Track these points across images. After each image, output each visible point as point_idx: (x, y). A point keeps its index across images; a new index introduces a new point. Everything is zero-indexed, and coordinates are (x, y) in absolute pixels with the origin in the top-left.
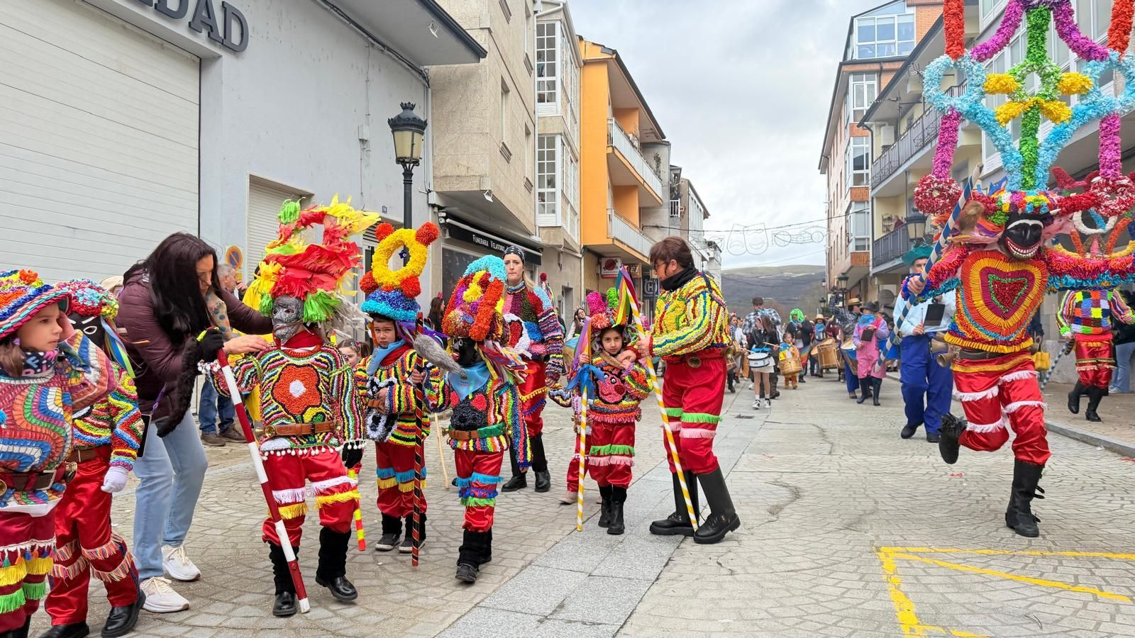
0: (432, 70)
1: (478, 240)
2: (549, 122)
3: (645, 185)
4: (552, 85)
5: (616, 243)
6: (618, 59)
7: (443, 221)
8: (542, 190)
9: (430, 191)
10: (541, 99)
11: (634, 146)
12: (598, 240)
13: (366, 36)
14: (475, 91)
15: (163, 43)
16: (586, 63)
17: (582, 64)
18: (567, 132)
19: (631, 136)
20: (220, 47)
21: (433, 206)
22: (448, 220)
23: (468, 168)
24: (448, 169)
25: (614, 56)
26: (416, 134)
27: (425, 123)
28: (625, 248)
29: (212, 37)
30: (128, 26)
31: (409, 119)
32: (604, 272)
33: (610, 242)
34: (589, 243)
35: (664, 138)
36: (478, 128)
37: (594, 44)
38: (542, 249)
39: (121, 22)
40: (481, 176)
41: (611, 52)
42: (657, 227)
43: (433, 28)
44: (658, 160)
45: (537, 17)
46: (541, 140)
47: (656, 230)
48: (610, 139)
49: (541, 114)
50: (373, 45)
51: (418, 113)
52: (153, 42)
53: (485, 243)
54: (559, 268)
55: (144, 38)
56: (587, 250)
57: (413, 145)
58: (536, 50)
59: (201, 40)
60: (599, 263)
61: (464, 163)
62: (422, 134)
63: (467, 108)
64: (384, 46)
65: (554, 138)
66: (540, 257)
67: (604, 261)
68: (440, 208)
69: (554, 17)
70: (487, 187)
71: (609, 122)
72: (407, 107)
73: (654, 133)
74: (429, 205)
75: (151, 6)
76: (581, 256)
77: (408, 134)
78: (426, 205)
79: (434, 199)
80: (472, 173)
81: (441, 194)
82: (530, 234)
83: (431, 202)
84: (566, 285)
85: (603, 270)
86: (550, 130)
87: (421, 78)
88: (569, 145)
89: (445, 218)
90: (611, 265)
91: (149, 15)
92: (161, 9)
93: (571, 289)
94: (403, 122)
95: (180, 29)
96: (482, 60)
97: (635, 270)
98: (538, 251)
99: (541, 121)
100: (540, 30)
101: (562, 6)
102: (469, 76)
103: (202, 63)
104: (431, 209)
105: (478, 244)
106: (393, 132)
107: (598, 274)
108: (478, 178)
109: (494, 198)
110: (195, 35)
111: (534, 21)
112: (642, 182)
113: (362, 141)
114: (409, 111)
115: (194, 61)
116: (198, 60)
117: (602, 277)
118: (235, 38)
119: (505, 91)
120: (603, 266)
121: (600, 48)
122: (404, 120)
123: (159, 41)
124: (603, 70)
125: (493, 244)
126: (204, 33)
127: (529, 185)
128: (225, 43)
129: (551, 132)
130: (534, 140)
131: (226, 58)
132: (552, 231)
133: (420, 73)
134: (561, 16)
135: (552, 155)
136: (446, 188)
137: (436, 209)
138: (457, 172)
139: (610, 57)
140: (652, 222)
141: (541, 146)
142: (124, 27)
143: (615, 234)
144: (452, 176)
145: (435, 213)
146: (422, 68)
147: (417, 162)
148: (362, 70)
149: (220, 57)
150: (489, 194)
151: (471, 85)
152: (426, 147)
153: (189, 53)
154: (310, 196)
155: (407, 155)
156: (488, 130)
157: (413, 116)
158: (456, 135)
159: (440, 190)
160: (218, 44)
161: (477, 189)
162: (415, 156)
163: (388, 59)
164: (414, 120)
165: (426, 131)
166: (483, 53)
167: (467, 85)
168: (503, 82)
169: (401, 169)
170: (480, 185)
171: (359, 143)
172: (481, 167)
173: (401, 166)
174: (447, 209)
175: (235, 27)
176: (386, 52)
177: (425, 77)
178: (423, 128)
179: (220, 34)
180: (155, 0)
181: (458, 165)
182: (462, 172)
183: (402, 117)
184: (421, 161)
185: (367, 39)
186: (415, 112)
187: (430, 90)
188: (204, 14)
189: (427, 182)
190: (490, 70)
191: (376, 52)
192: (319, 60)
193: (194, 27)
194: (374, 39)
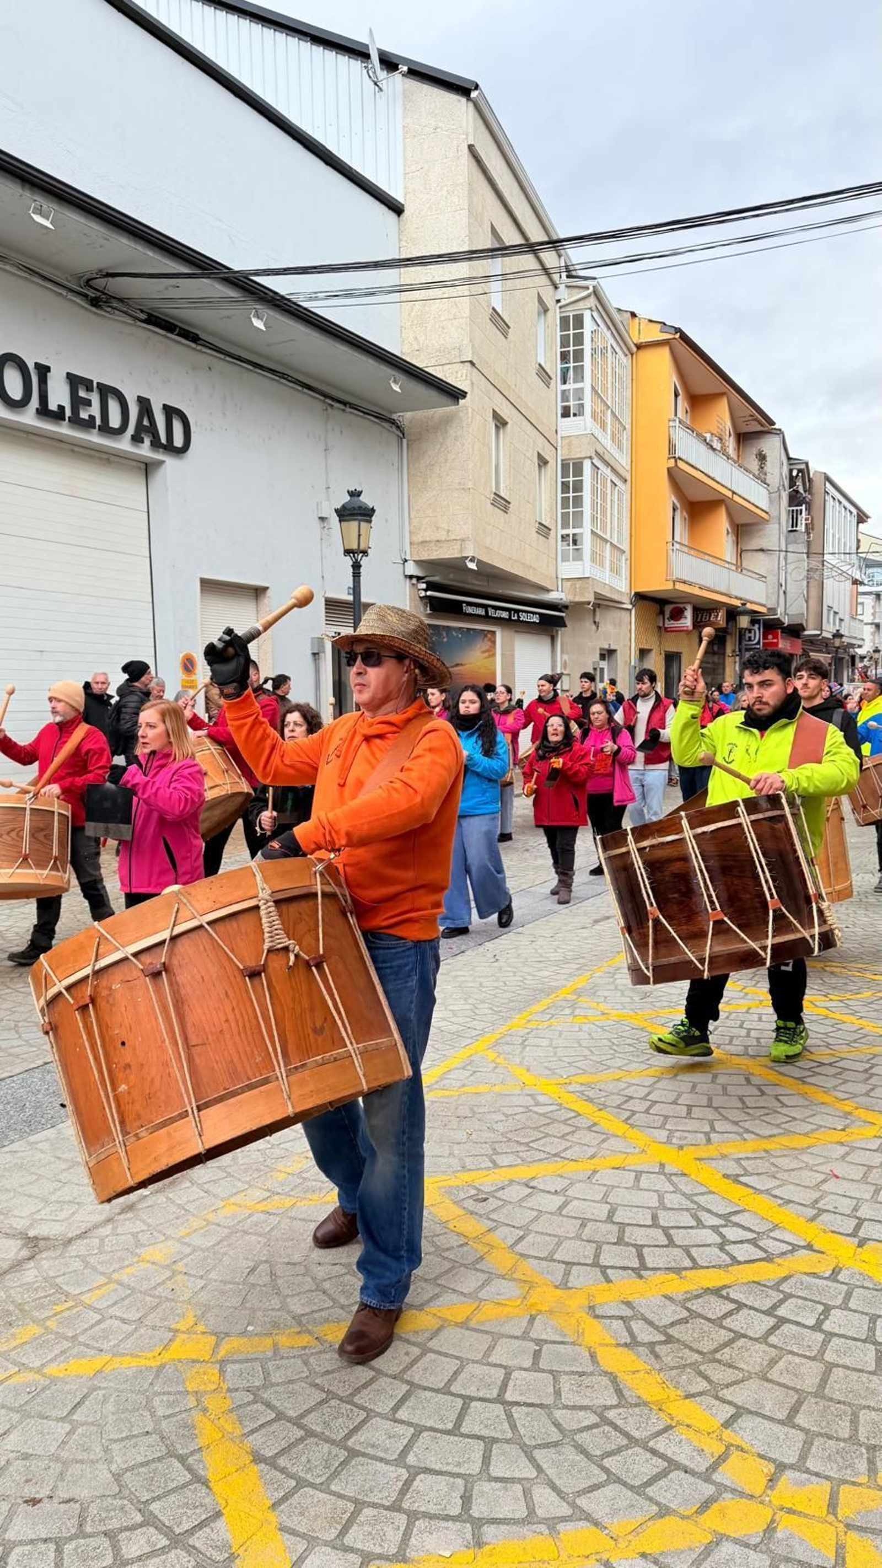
0: (406, 417)
1: (470, 610)
2: (576, 442)
3: (736, 498)
4: (579, 394)
5: (680, 587)
6: (685, 338)
7: (423, 594)
8: (565, 532)
9: (406, 561)
10: (566, 413)
11: (714, 450)
12: (655, 584)
13: (322, 398)
14: (456, 438)
15: (108, 459)
16: (639, 347)
17: (635, 349)
18: (601, 451)
19: (708, 436)
20: (163, 453)
21: (411, 577)
22: (429, 593)
23: (448, 531)
24: (426, 534)
25: (678, 335)
26: (363, 524)
27: (373, 510)
28: (696, 591)
29: (156, 444)
30: (76, 449)
31: (354, 509)
32: (670, 624)
33: (669, 586)
34: (643, 588)
35: (773, 424)
36: (460, 483)
37: (651, 321)
38: (566, 607)
40: (463, 540)
41: (673, 331)
42: (762, 550)
43: (395, 381)
44: (762, 458)
45: (560, 307)
46: (565, 466)
47: (760, 553)
48: (672, 447)
49: (565, 434)
50: (332, 406)
51: (366, 499)
52: (100, 458)
53: (481, 612)
54: (594, 627)
55: (91, 457)
56: (641, 598)
57: (359, 535)
58: (559, 350)
59: (145, 450)
60: (662, 612)
61: (445, 525)
62: (370, 522)
63: (446, 460)
64: (345, 403)
65: (582, 463)
66: (562, 617)
67: (668, 609)
68: (419, 579)
69: (581, 305)
70: (470, 554)
71: (672, 424)
72: (355, 494)
73: (756, 420)
74: (406, 576)
75: (94, 428)
76: (630, 607)
77: (354, 524)
78: (402, 578)
79: (412, 569)
80: (454, 537)
81: (419, 563)
82: (548, 591)
83: (408, 573)
84: (607, 647)
85: (666, 621)
86: (577, 453)
87: (394, 429)
88: (608, 464)
89: (426, 590)
90: (678, 614)
91: (94, 438)
92: (105, 429)
93: (614, 651)
94: (348, 512)
95: (124, 444)
96: (461, 402)
97: (717, 616)
98: (560, 611)
99: (566, 442)
100: (564, 322)
101: (591, 289)
102: (447, 421)
103: (148, 469)
104: (408, 580)
105: (470, 615)
106: (340, 521)
107: (659, 628)
108: (459, 543)
109: (480, 563)
110: (138, 447)
111: (555, 315)
112: (729, 494)
113: (322, 519)
114: (355, 499)
115: (140, 468)
116: (143, 466)
117: (665, 629)
118: (178, 441)
119: (500, 423)
120: (667, 615)
121: (659, 326)
122: (349, 510)
123: (105, 456)
124: (665, 353)
125: (491, 612)
126: (147, 442)
127: (544, 530)
128: (169, 448)
129: (578, 456)
130: (554, 468)
131: (170, 462)
132: (578, 584)
133: (393, 422)
134: (592, 302)
135: (578, 487)
136: (425, 557)
137: (414, 581)
138: (437, 537)
139: (671, 336)
140: (755, 543)
141: (565, 473)
142: (73, 451)
143: (678, 573)
144: (430, 542)
145: (413, 584)
146: (395, 416)
147: (365, 553)
148: (320, 438)
149: (163, 462)
150: (472, 560)
151: (452, 432)
152: (401, 509)
153: (134, 463)
154: (265, 589)
155: (355, 546)
156: (470, 485)
157: (359, 504)
158: (435, 492)
159: (417, 559)
160: (161, 450)
161: (458, 555)
162: (362, 547)
163: (351, 417)
164: (360, 508)
165: (373, 518)
166: (463, 394)
167: (446, 432)
168: (496, 416)
169: (348, 561)
170: (461, 551)
171: (317, 523)
172: (463, 529)
173: (348, 558)
174: (427, 579)
175: (177, 427)
176: (348, 410)
177: (398, 427)
178: (371, 516)
179: (163, 440)
180: (98, 422)
181: (438, 528)
182: (442, 536)
183: (348, 507)
184: (369, 551)
185: (324, 401)
186: (362, 498)
187: (405, 441)
188: (146, 422)
189: (402, 550)
190: (473, 410)
191: (336, 413)
192: (270, 438)
193: (136, 439)
194: (333, 399)
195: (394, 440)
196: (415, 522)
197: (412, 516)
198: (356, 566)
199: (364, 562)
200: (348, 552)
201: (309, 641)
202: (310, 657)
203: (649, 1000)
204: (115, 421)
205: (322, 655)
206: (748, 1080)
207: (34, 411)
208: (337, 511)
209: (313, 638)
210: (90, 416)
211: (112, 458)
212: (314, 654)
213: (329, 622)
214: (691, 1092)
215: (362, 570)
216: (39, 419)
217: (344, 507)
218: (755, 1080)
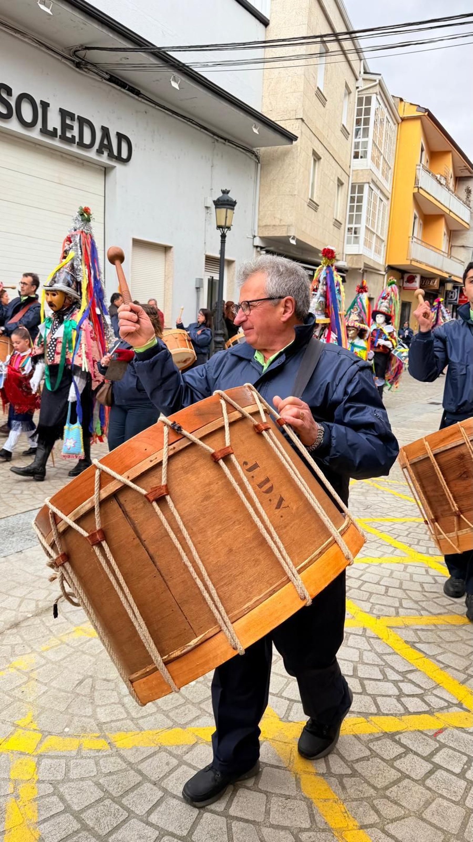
0: (261, 150)
2: (361, 173)
3: (451, 214)
4: (365, 144)
5: (414, 263)
6: (431, 116)
8: (350, 226)
9: (255, 237)
10: (356, 156)
11: (441, 184)
12: (400, 261)
13: (212, 135)
14: (290, 165)
15: (82, 163)
16: (403, 119)
17: (400, 121)
18: (375, 180)
19: (438, 176)
20: (115, 162)
21: (257, 247)
23: (281, 220)
24: (267, 221)
25: (427, 113)
26: (228, 210)
27: (235, 203)
28: (423, 267)
29: (111, 155)
30: (64, 155)
31: (224, 201)
32: (407, 285)
33: (408, 263)
34: (393, 263)
36: (289, 191)
37: (411, 104)
38: (347, 271)
39: (59, 153)
40: (289, 226)
41: (424, 110)
42: (463, 246)
43: (255, 127)
44: (469, 191)
45: (358, 92)
46: (353, 187)
47: (462, 248)
48: (417, 181)
49: (355, 168)
50: (217, 140)
51: (232, 196)
52: (78, 162)
55: (73, 161)
56: (391, 268)
57: (226, 217)
58: (355, 118)
59: (104, 159)
60: (402, 278)
61: (279, 216)
62: (233, 209)
63: (283, 177)
64: (225, 139)
65: (363, 186)
67: (406, 276)
68: (262, 248)
69: (371, 91)
70: (292, 234)
71: (418, 167)
72: (226, 192)
73: (467, 169)
74: (254, 246)
75: (75, 143)
76: (384, 273)
77: (223, 210)
78: (252, 247)
79: (258, 242)
80: (283, 223)
81: (262, 238)
83: (256, 244)
85: (405, 283)
86: (361, 180)
87: (253, 157)
88: (378, 188)
90: (411, 279)
91: (74, 149)
92: (81, 144)
94: (221, 203)
95: (92, 154)
96: (294, 143)
97: (434, 283)
99: (354, 173)
100: (360, 100)
101: (378, 82)
102: (285, 154)
103: (106, 171)
104: (255, 249)
106: (216, 208)
108: (286, 227)
109: (298, 241)
110: (99, 156)
111: (355, 96)
112: (448, 211)
113: (207, 208)
114: (225, 195)
115: (101, 170)
116: (104, 169)
117: (404, 288)
118: (124, 155)
119: (317, 158)
120: (405, 280)
121: (416, 108)
122: (222, 201)
123: (81, 161)
124: (417, 125)
126: (106, 154)
127: (338, 224)
128: (119, 159)
130: (347, 188)
131: (119, 167)
132: (355, 258)
133: (253, 153)
134: (377, 89)
135: (360, 200)
136: (266, 234)
137: (259, 249)
138: (274, 223)
139: (423, 114)
140: (460, 242)
141: (353, 192)
142: (62, 156)
143: (413, 256)
144: (270, 226)
145: (258, 251)
146: (255, 150)
147: (229, 228)
148: (209, 160)
149: (115, 167)
150: (293, 238)
151: (287, 161)
152: (254, 205)
153: (98, 167)
154: (170, 248)
155: (223, 224)
156: (296, 193)
157: (228, 198)
158: (274, 196)
159: (261, 235)
160: (114, 160)
161: (285, 235)
162: (228, 224)
163: (228, 148)
164: (228, 200)
165: (235, 208)
166: (295, 138)
167: (284, 160)
168: (315, 153)
169: (219, 233)
170: (287, 232)
171: (204, 209)
172: (290, 218)
173: (219, 231)
174: (267, 248)
175: (124, 146)
176: (227, 143)
177: (256, 156)
178: (234, 206)
179: (115, 153)
180: (77, 140)
181: (275, 218)
182: (277, 222)
183: (221, 199)
184: (232, 227)
185: (212, 137)
186: (230, 195)
187: (259, 165)
188: (106, 142)
189: (253, 230)
190: (301, 148)
191: (220, 146)
192: (179, 158)
193: (100, 152)
194: (218, 136)
195: (253, 165)
196: (261, 214)
197: (260, 210)
198: (223, 236)
199: (228, 233)
200: (219, 227)
201: (194, 280)
202: (195, 290)
203: (369, 510)
204: (87, 140)
205: (201, 289)
206: (427, 571)
207: (39, 130)
208: (214, 202)
209: (197, 279)
210: (72, 136)
211: (85, 163)
212: (197, 288)
213: (207, 270)
214: (389, 577)
215: (227, 239)
216: (42, 135)
217: (218, 199)
218: (432, 572)
